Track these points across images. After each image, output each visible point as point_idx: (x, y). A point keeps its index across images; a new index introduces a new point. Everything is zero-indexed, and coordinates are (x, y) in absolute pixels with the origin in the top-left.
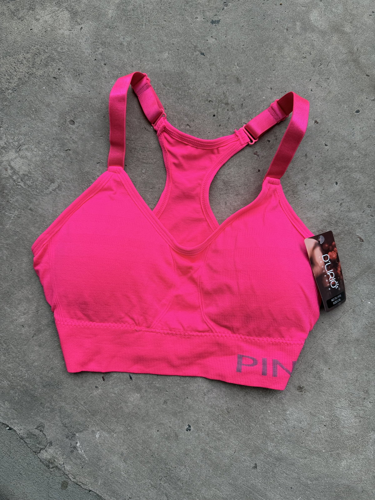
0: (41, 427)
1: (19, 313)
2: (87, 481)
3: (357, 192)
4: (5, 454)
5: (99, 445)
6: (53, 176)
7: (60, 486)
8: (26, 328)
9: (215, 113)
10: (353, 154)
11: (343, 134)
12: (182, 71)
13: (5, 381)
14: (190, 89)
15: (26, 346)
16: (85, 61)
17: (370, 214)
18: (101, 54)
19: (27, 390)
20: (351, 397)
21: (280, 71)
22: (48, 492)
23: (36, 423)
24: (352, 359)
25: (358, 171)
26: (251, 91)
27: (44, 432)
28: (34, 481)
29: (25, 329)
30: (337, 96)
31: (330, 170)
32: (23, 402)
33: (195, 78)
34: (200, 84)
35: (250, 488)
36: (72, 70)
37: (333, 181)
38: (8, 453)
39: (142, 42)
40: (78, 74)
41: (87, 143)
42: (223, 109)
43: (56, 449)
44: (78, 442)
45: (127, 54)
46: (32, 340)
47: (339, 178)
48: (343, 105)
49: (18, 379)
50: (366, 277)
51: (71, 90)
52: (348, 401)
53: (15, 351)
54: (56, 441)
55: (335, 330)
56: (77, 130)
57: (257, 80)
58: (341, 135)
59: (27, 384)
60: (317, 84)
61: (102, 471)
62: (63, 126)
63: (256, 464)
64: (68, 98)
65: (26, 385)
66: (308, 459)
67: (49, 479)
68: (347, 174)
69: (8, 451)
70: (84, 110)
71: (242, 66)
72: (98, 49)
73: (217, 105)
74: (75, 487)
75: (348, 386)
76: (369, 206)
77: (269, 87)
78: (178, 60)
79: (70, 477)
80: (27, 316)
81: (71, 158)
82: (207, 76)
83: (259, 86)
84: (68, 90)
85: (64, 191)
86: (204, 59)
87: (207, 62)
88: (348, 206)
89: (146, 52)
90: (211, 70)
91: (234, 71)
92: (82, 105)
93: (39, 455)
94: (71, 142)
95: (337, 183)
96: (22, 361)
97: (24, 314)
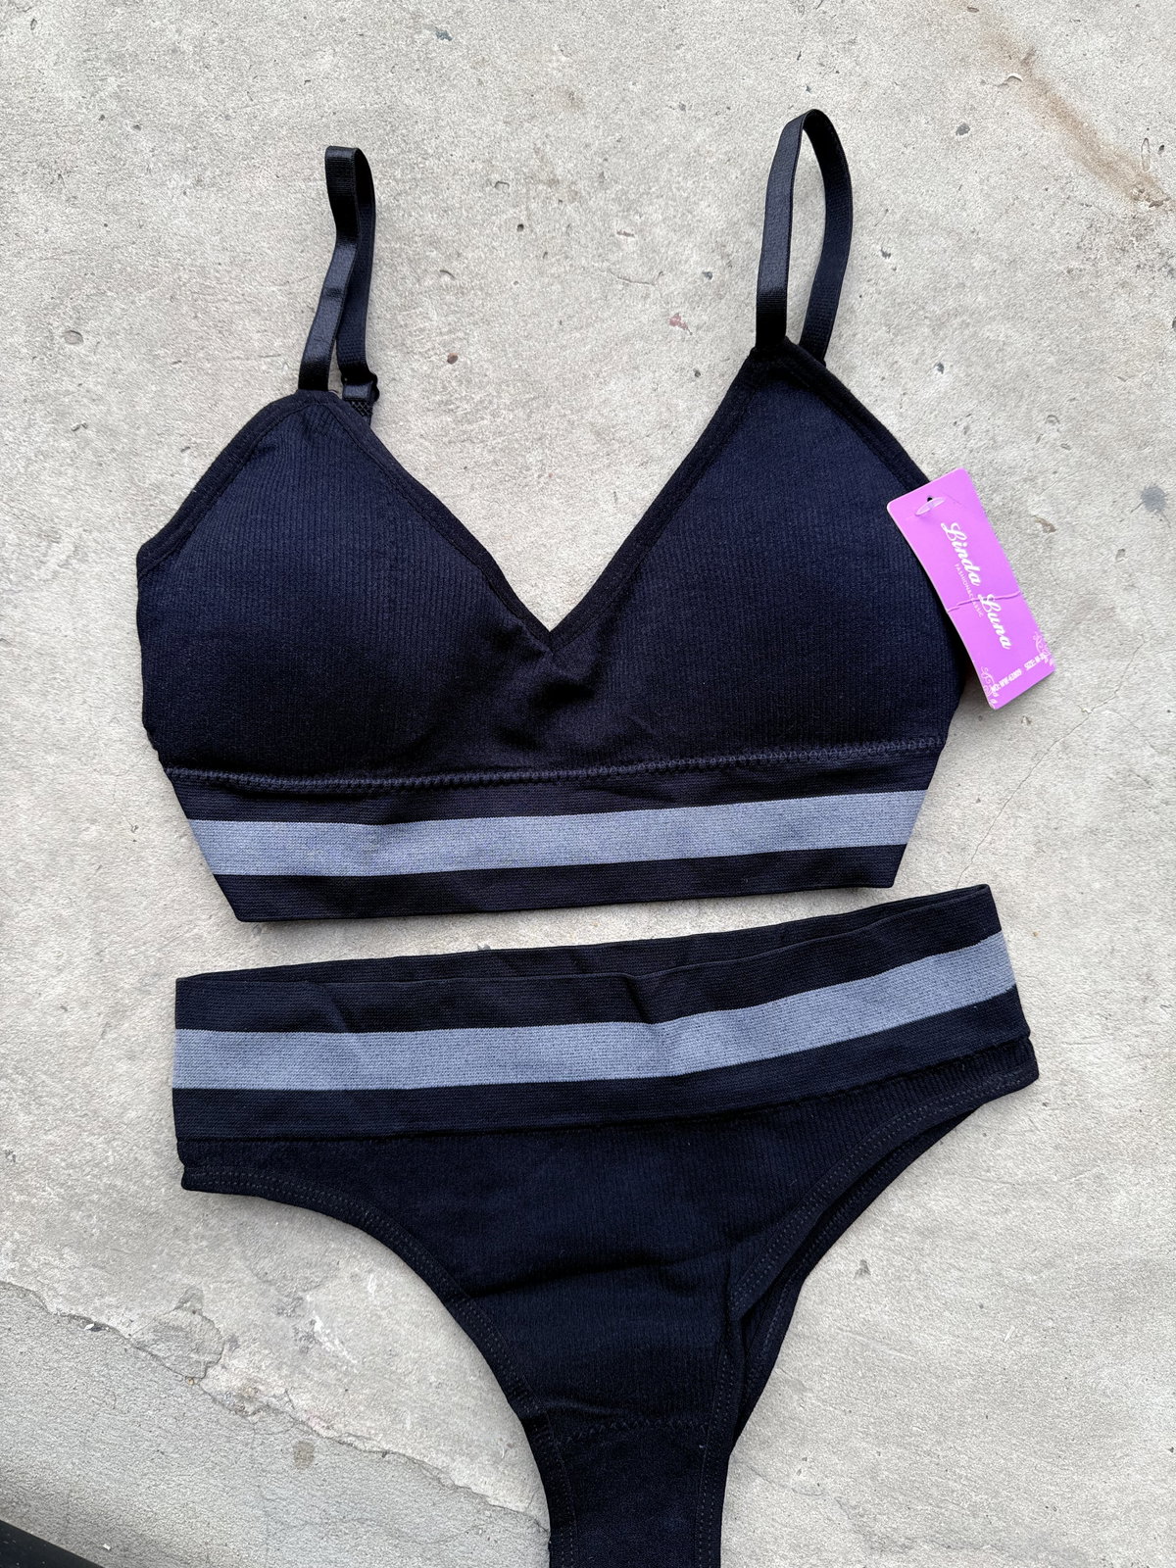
0: (190, 1301)
1: (45, 972)
2: (371, 1428)
3: (1008, 384)
4: (100, 1405)
5: (384, 1313)
6: (52, 520)
7: (290, 1460)
8: (77, 1012)
9: (524, 220)
10: (973, 268)
11: (932, 210)
12: (389, 104)
13: (47, 1188)
14: (425, 156)
15: (88, 1068)
16: (71, 129)
17: (1059, 443)
18: (117, 96)
19: (121, 1199)
20: (1105, 1002)
21: (697, 45)
22: (258, 1486)
23: (172, 1293)
24: (1087, 890)
25: (1000, 317)
26: (620, 127)
27: (204, 1314)
28: (209, 1465)
29: (73, 1017)
30: (889, 91)
31: (914, 331)
32: (118, 1239)
33: (437, 119)
34: (455, 133)
35: (860, 1334)
36: (35, 167)
37: (929, 361)
38: (109, 1400)
39: (241, 32)
40: (56, 177)
41: (136, 395)
42: (543, 202)
43: (254, 1355)
44: (317, 1318)
45: (202, 80)
46: (104, 1044)
47: (947, 350)
48: (913, 120)
49: (86, 1171)
50: (1081, 639)
51: (46, 231)
52: (1098, 1017)
53: (59, 1088)
54: (249, 1330)
55: (1020, 814)
56: (93, 359)
57: (631, 87)
58: (924, 214)
59: (119, 1183)
60: (822, 65)
61: (408, 1387)
62: (45, 354)
63: (863, 1262)
64: (41, 259)
65: (115, 1186)
66: (1014, 1213)
67: (252, 1448)
68: (966, 332)
69: (107, 1394)
70: (104, 287)
71: (576, 52)
72: (101, 80)
73: (524, 190)
74: (335, 1452)
75: (1090, 974)
76: (1053, 419)
77: (675, 105)
78: (368, 70)
79: (317, 1428)
80: (71, 973)
81: (96, 452)
82: (471, 106)
83: (644, 106)
84: (37, 233)
85: (98, 561)
86: (452, 49)
87: (463, 56)
88: (988, 431)
89: (261, 63)
90: (480, 82)
91: (555, 72)
92: (93, 274)
93: (207, 1385)
94: (85, 400)
95: (941, 368)
96: (86, 1114)
97: (60, 971)
